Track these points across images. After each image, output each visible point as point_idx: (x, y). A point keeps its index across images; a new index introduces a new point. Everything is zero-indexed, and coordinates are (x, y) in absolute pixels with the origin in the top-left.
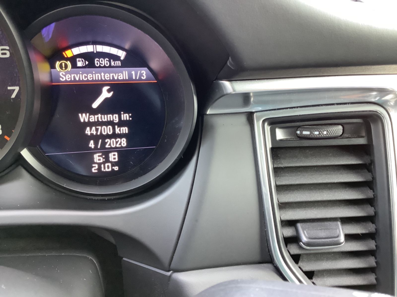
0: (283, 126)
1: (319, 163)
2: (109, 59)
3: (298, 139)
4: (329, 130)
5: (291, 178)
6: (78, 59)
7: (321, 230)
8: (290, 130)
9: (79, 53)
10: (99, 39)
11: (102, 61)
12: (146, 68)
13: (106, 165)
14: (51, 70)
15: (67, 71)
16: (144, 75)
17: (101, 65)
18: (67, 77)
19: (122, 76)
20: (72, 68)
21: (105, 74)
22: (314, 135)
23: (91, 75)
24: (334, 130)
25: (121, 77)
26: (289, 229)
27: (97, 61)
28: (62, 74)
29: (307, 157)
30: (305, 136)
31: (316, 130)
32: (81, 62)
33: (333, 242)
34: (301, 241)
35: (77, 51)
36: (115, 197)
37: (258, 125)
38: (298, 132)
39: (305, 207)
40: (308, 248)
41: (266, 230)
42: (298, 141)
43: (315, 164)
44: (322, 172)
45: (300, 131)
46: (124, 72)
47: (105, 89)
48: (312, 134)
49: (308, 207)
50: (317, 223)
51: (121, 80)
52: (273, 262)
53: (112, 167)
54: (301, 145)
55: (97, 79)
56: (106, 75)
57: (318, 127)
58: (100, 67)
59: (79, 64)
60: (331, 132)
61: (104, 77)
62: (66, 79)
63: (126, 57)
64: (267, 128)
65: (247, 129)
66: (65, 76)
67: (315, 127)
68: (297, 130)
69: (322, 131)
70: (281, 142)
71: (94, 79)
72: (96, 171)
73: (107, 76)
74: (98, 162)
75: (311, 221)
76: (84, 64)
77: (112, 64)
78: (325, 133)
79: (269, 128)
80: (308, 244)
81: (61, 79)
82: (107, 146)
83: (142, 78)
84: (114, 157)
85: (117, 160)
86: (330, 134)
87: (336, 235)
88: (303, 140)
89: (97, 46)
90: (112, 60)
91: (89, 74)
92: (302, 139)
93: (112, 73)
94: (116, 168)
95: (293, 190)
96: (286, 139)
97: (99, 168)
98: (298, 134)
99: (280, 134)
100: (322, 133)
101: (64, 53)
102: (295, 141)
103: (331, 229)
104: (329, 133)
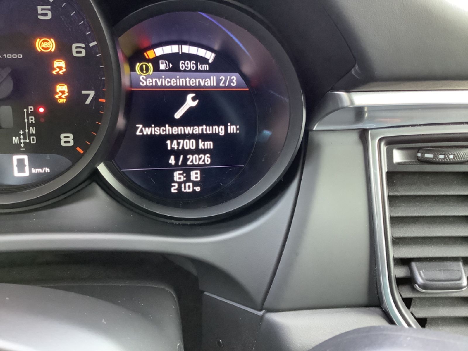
0: (401, 147)
1: (442, 193)
2: (195, 62)
3: (419, 163)
4: (456, 154)
5: (408, 208)
6: (160, 61)
7: (440, 270)
8: (410, 152)
9: (161, 53)
10: (185, 38)
11: (188, 64)
12: (238, 73)
13: (187, 184)
14: (130, 73)
15: (147, 75)
16: (234, 81)
17: (186, 69)
18: (148, 82)
19: (209, 82)
20: (154, 71)
21: (190, 79)
22: (439, 159)
23: (175, 80)
24: (462, 154)
25: (208, 84)
26: (402, 268)
27: (182, 63)
28: (143, 78)
29: (427, 184)
30: (428, 159)
31: (441, 153)
32: (165, 64)
33: (455, 285)
34: (417, 283)
35: (159, 51)
36: (198, 222)
37: (373, 145)
38: (419, 155)
39: (422, 244)
40: (423, 291)
41: (376, 269)
42: (418, 165)
43: (437, 193)
44: (444, 203)
45: (422, 154)
46: (212, 77)
47: (190, 96)
48: (436, 158)
49: (425, 244)
50: (435, 263)
51: (208, 87)
52: (382, 306)
53: (193, 187)
54: (422, 171)
55: (181, 85)
56: (192, 80)
57: (443, 149)
58: (185, 71)
59: (162, 67)
60: (458, 156)
61: (190, 83)
62: (147, 85)
63: (215, 59)
64: (384, 148)
65: (359, 148)
66: (146, 80)
67: (439, 149)
68: (418, 152)
69: (448, 154)
70: (399, 165)
71: (178, 85)
72: (176, 191)
73: (192, 82)
74: (178, 180)
75: (428, 260)
76: (167, 67)
77: (199, 67)
78: (452, 157)
79: (385, 148)
80: (424, 287)
81: (141, 84)
82: (189, 163)
83: (232, 84)
84: (196, 176)
85: (199, 179)
86: (457, 159)
87: (457, 278)
88: (425, 164)
89: (183, 46)
90: (199, 63)
91: (172, 79)
92: (423, 163)
93: (198, 79)
94: (198, 189)
95: (409, 223)
96: (404, 162)
97: (179, 188)
98: (419, 157)
99: (398, 156)
100: (448, 157)
101: (145, 54)
102: (416, 165)
103: (452, 270)
104: (456, 157)
